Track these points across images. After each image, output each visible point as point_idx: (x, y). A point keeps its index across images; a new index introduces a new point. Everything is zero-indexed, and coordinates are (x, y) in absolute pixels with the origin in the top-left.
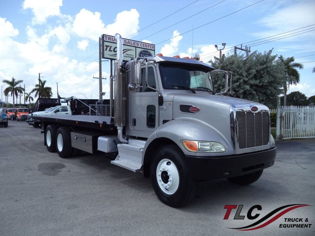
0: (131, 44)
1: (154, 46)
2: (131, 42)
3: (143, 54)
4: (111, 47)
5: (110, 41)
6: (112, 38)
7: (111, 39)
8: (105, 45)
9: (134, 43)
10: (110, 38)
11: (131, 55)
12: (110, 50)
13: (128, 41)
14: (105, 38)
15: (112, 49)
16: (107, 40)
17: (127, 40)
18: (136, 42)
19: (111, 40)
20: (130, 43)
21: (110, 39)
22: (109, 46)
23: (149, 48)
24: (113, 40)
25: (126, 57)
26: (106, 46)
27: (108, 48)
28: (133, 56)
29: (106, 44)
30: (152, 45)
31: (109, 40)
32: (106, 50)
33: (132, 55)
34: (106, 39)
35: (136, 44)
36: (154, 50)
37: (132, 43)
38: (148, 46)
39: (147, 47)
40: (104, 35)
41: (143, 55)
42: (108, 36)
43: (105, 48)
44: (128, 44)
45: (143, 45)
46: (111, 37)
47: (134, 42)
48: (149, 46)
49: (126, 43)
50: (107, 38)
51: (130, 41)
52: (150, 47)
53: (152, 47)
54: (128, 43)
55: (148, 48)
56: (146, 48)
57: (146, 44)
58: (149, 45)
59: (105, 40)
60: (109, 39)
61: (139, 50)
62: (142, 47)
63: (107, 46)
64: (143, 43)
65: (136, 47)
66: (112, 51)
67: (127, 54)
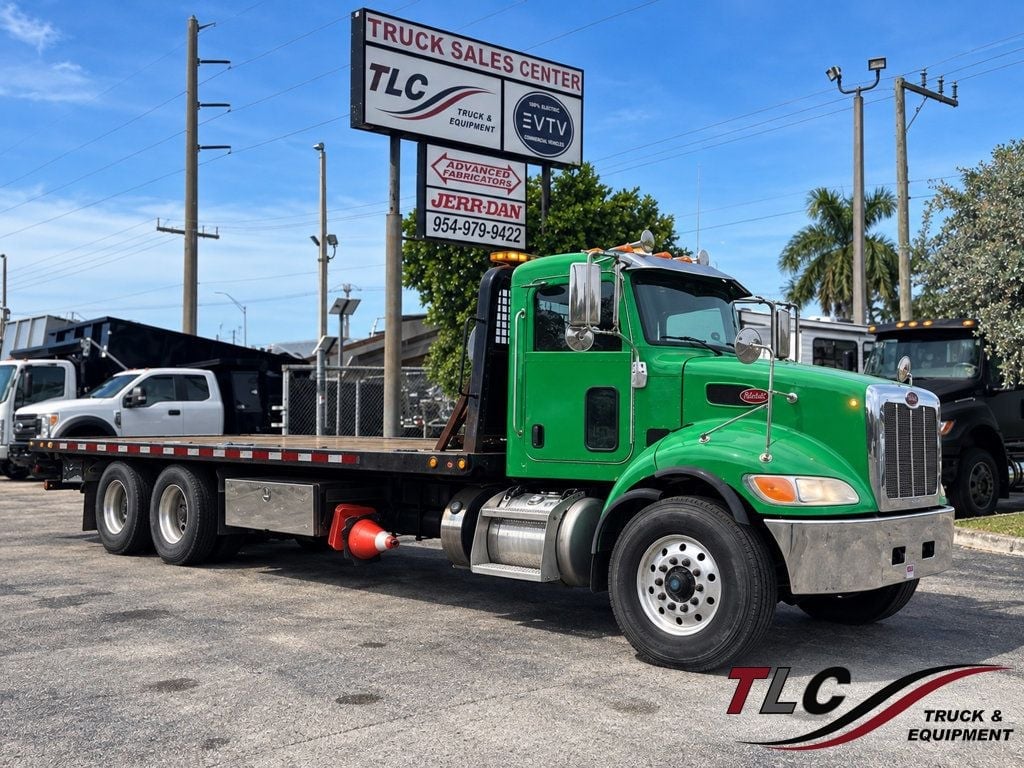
0: (481, 63)
1: (579, 74)
2: (481, 51)
3: (533, 111)
4: (396, 72)
5: (389, 43)
6: (402, 29)
7: (397, 35)
8: (368, 65)
9: (493, 60)
10: (390, 29)
11: (481, 116)
12: (391, 90)
13: (470, 48)
14: (369, 26)
15: (400, 84)
16: (380, 40)
17: (465, 44)
18: (504, 54)
19: (394, 40)
20: (477, 59)
21: (392, 33)
22: (386, 70)
23: (560, 87)
24: (406, 39)
25: (459, 123)
26: (373, 66)
27: (385, 78)
28: (489, 119)
29: (373, 56)
30: (571, 72)
31: (386, 38)
32: (374, 87)
33: (485, 117)
34: (375, 34)
35: (502, 64)
36: (581, 98)
37: (487, 58)
38: (552, 74)
39: (548, 80)
40: (368, 15)
41: (532, 118)
42: (384, 20)
43: (370, 75)
44: (469, 63)
45: (533, 71)
46: (397, 24)
47: (493, 54)
48: (560, 76)
49: (459, 57)
50: (380, 29)
51: (476, 47)
52: (564, 79)
53: (569, 83)
54: (466, 59)
55: (551, 85)
56: (545, 84)
57: (547, 66)
58: (556, 72)
59: (369, 37)
60: (386, 32)
61: (515, 94)
62: (529, 79)
63: (379, 70)
64: (530, 61)
65: (503, 79)
66: (398, 93)
67: (465, 113)
